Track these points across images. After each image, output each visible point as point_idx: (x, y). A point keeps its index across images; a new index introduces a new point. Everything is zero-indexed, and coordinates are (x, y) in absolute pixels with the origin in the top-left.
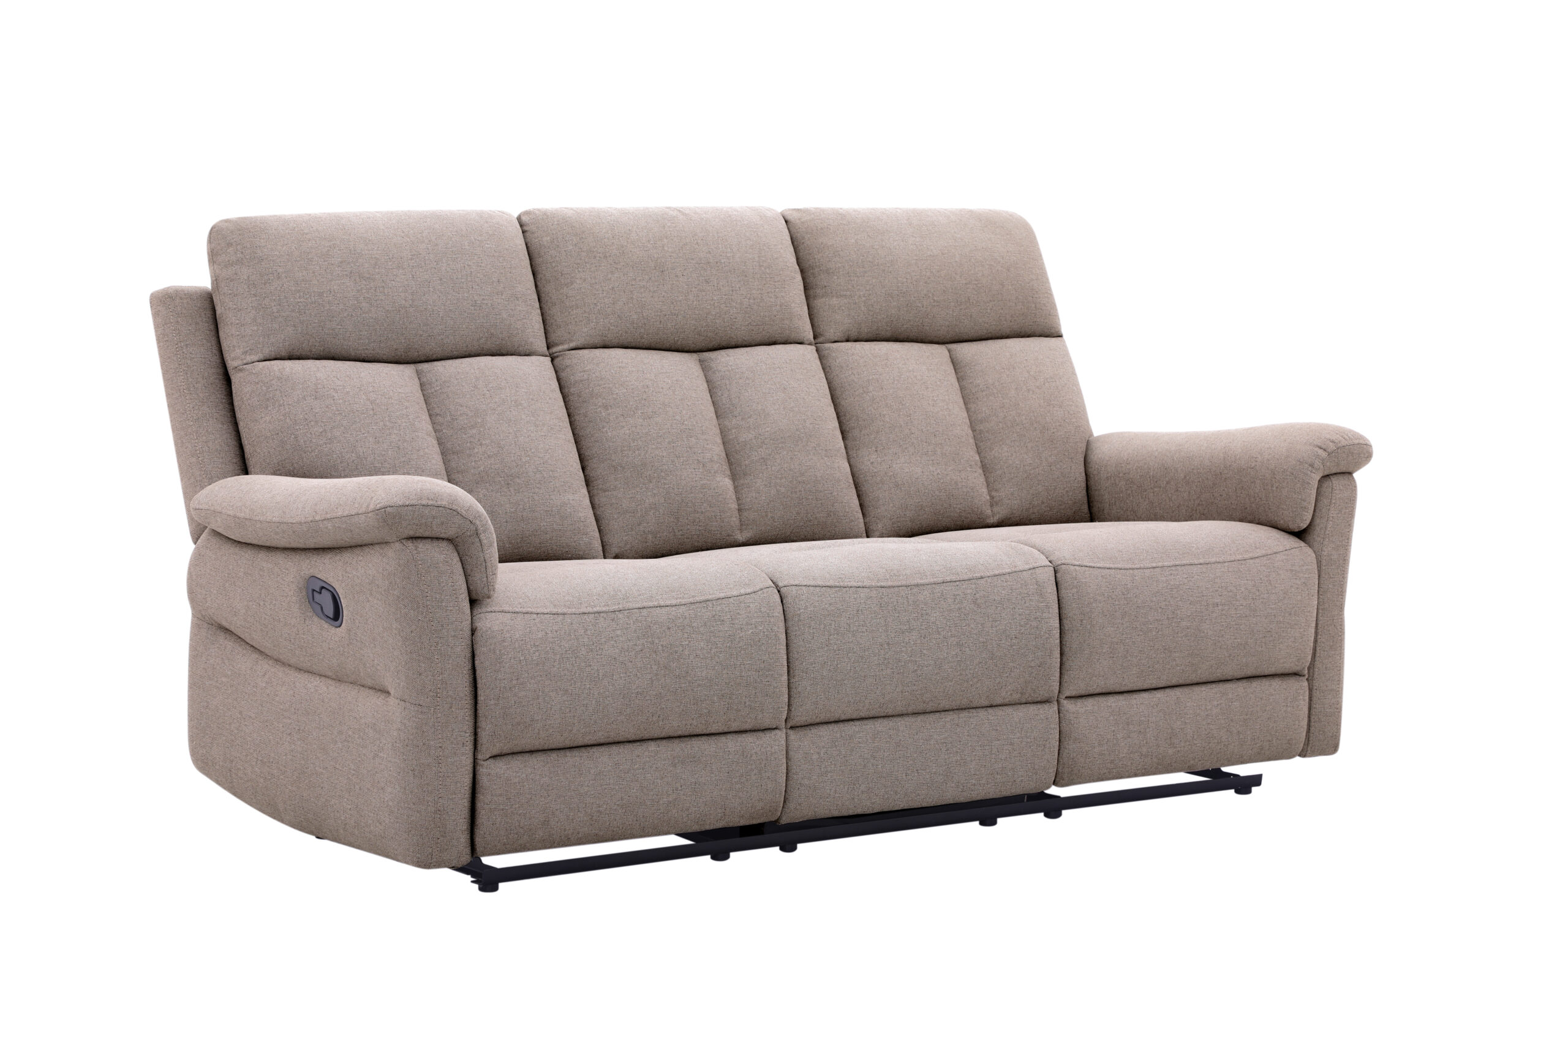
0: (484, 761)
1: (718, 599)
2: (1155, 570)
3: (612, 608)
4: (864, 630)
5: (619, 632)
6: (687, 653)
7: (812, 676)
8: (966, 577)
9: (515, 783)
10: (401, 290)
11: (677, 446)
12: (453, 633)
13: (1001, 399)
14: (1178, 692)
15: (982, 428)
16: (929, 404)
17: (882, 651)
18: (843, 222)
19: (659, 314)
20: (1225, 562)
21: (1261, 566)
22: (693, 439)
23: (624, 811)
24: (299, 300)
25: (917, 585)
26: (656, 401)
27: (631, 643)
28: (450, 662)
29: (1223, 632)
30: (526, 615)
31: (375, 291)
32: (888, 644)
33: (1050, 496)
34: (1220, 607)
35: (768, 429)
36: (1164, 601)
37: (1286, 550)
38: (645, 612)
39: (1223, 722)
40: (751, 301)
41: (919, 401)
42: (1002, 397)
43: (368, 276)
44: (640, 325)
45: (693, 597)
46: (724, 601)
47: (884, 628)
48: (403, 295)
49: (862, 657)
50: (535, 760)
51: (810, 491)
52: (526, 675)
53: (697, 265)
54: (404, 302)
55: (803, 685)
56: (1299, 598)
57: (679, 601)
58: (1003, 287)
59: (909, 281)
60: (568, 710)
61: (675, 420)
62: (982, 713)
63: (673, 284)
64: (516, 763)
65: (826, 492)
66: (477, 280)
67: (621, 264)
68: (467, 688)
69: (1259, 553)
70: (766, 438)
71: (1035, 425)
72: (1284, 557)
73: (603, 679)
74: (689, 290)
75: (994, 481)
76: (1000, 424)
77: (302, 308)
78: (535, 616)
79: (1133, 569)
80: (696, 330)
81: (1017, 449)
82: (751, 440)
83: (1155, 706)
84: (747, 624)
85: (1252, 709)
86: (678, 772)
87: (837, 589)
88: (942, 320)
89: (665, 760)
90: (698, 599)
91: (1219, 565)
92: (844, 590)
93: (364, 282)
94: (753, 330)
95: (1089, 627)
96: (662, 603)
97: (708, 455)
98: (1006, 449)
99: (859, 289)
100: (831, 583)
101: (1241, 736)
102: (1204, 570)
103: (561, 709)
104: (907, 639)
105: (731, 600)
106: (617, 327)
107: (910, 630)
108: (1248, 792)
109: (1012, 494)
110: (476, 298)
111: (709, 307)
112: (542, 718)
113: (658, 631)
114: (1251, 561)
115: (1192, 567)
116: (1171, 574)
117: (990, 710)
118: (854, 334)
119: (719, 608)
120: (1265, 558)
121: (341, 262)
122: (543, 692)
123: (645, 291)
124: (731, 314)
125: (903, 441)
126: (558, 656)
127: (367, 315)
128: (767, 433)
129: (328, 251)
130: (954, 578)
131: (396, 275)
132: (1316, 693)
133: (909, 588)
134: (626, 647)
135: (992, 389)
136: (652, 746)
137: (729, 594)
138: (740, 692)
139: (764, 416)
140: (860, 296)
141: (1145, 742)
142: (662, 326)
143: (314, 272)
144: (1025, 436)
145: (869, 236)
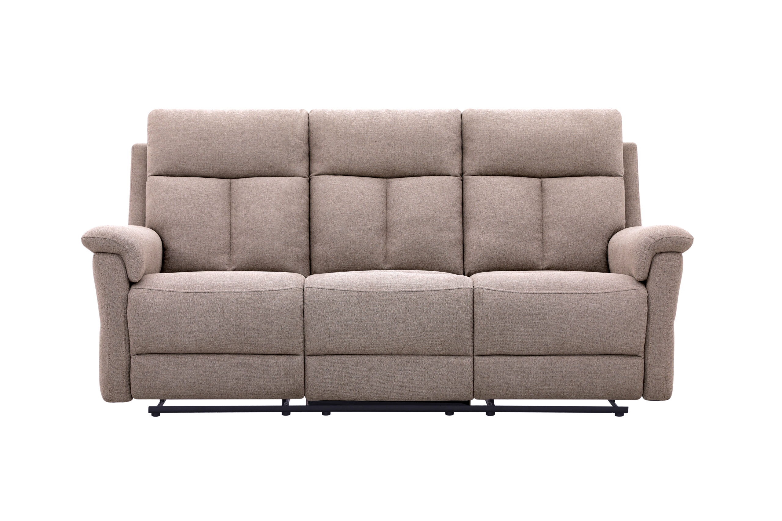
0: (133, 355)
1: (265, 291)
2: (536, 294)
3: (204, 291)
4: (347, 311)
5: (205, 302)
6: (241, 314)
7: (315, 331)
8: (414, 290)
9: (147, 367)
10: (220, 145)
11: (350, 222)
12: (115, 297)
13: (559, 206)
14: (553, 358)
15: (547, 221)
16: (509, 208)
17: (357, 323)
18: (487, 116)
19: (360, 159)
20: (584, 294)
21: (608, 297)
22: (361, 219)
23: (208, 385)
24: (170, 149)
25: (383, 292)
26: (346, 200)
27: (211, 308)
28: (114, 309)
29: (577, 330)
30: (156, 291)
31: (207, 145)
32: (361, 319)
33: (577, 257)
34: (576, 317)
35: (406, 216)
36: (538, 311)
37: (628, 290)
38: (221, 294)
39: (581, 376)
40: (415, 154)
41: (503, 206)
42: (560, 206)
43: (205, 138)
44: (350, 164)
45: (252, 289)
46: (268, 292)
47: (359, 311)
48: (221, 147)
49: (345, 324)
50: (161, 357)
51: (423, 247)
52: (150, 318)
53: (384, 137)
54: (221, 150)
55: (310, 335)
56: (631, 315)
57: (242, 290)
58: (576, 150)
59: (514, 146)
60: (173, 336)
61: (353, 209)
62: (425, 358)
63: (370, 145)
64: (150, 358)
65: (433, 248)
66: (263, 141)
67: (344, 136)
68: (123, 322)
69: (609, 290)
70: (404, 220)
71: (573, 221)
72: (625, 294)
73: (193, 323)
74: (378, 149)
75: (546, 248)
76: (555, 219)
77: (170, 152)
78: (161, 292)
79: (521, 293)
80: (382, 168)
81: (560, 232)
82: (397, 221)
83: (536, 364)
84: (278, 304)
85: (601, 371)
86: (239, 370)
87: (335, 291)
88: (535, 166)
89: (232, 364)
90: (253, 290)
91: (580, 295)
92: (339, 291)
93: (202, 141)
94: (417, 168)
95: (486, 320)
96: (233, 291)
97: (368, 227)
98: (555, 232)
99: (486, 150)
100: (333, 288)
101: (595, 384)
102: (568, 297)
103: (169, 335)
104: (373, 318)
105: (273, 292)
106: (338, 165)
107: (375, 314)
108: (622, 415)
109: (554, 255)
110: (261, 149)
111: (388, 157)
112: (159, 339)
113: (226, 303)
114: (602, 294)
115: (561, 294)
116: (545, 298)
117: (431, 357)
118: (483, 172)
119: (264, 295)
120: (612, 293)
121: (193, 133)
122: (159, 327)
123: (354, 149)
124: (402, 160)
125: (489, 225)
126: (169, 311)
127: (202, 156)
128: (405, 218)
129: (188, 127)
130: (406, 290)
131: (220, 138)
132: (649, 366)
133: (378, 293)
134: (207, 309)
135: (556, 202)
136: (227, 357)
137: (273, 289)
138: (272, 335)
139: (406, 210)
140: (486, 153)
141: (528, 381)
142: (362, 165)
143: (179, 137)
144: (566, 226)
145: (497, 124)
